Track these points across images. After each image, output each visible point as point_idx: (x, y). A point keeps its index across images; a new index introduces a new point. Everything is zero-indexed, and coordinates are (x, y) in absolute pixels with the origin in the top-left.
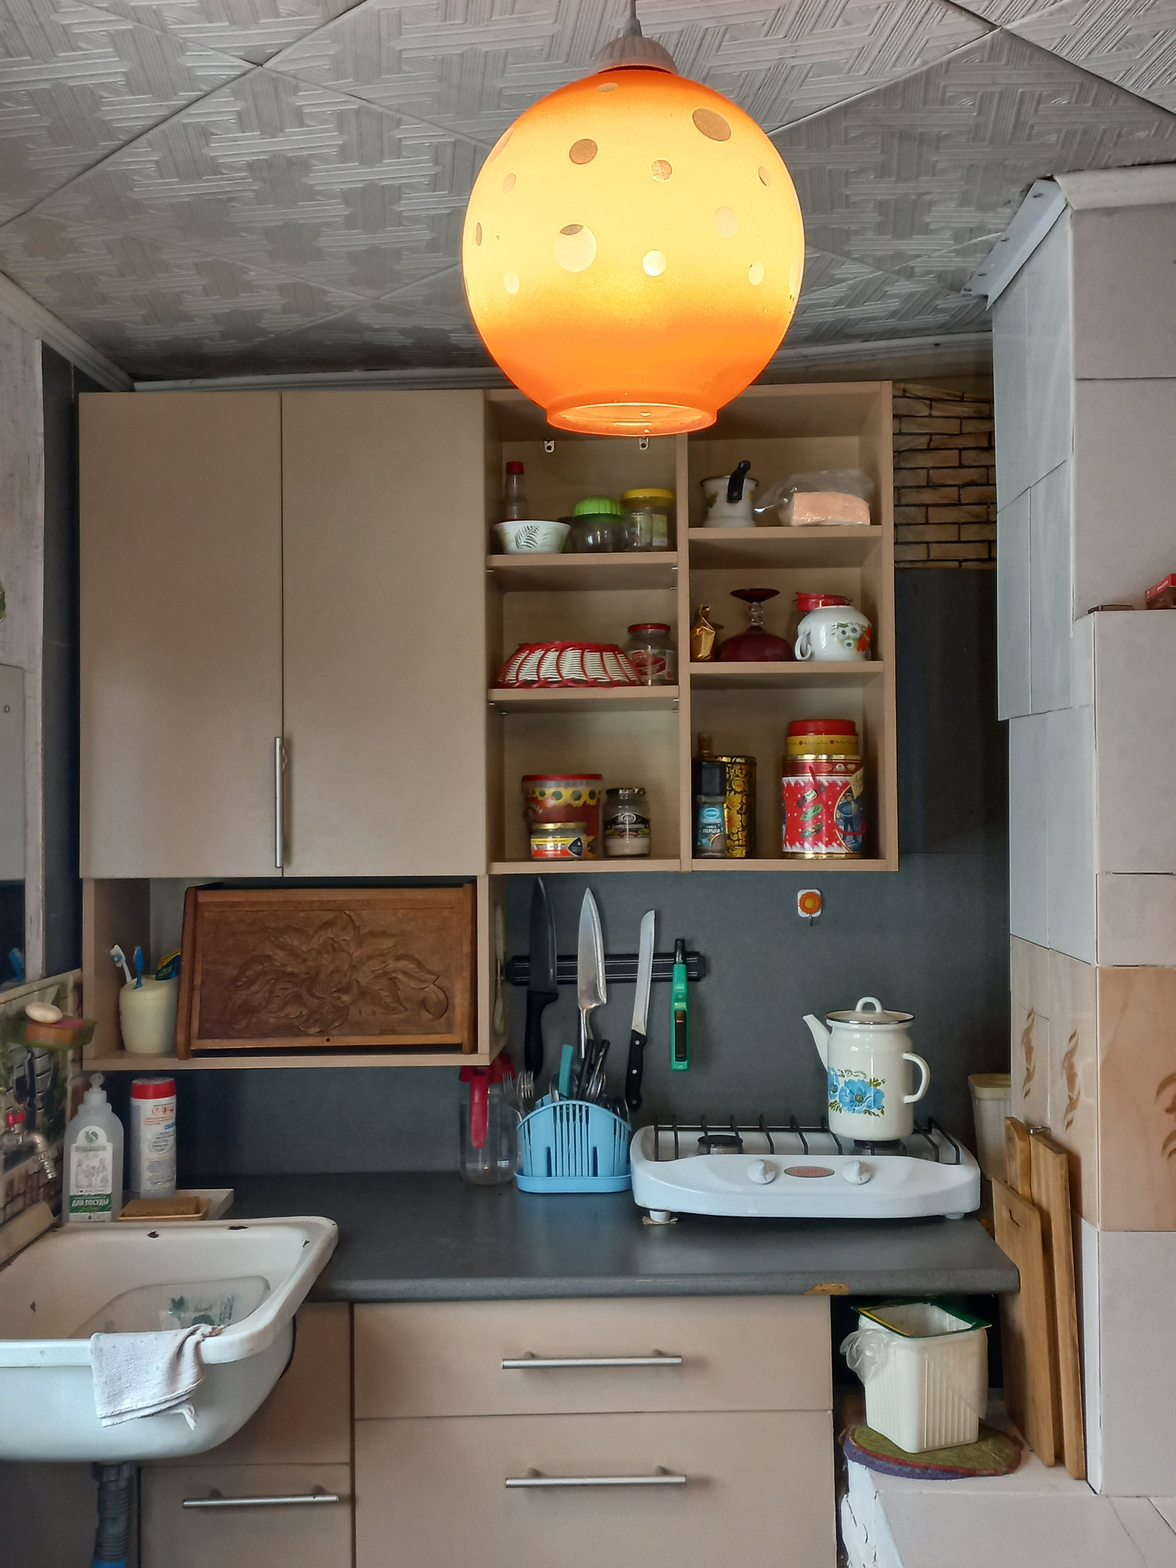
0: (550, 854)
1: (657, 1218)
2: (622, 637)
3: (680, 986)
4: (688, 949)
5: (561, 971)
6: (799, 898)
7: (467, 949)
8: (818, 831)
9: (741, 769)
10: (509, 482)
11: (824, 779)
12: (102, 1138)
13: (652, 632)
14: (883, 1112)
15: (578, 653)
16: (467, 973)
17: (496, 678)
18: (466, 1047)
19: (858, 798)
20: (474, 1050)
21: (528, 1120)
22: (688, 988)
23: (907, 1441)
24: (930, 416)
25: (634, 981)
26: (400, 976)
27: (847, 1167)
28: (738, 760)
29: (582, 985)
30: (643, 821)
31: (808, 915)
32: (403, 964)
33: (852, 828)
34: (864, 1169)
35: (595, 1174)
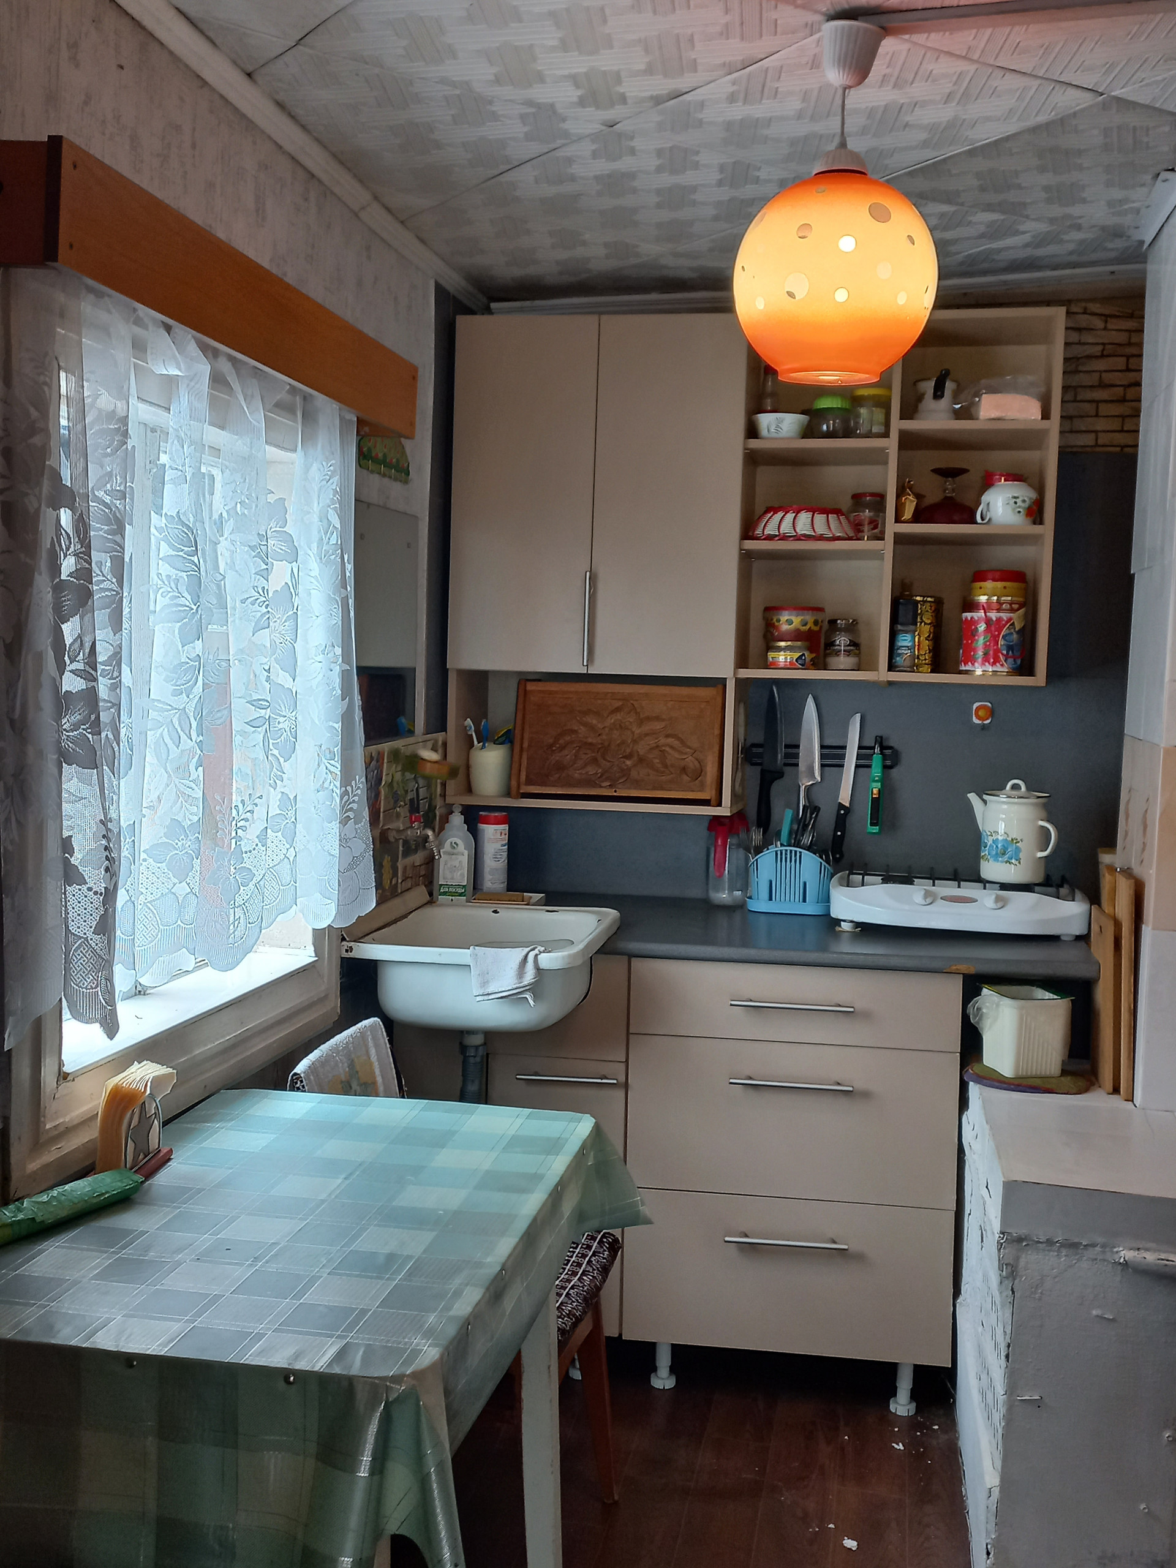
0: (782, 665)
1: (845, 926)
2: (846, 503)
3: (876, 771)
4: (885, 744)
5: (787, 756)
6: (974, 708)
7: (717, 732)
8: (986, 654)
9: (931, 606)
10: (765, 381)
11: (993, 615)
12: (461, 846)
13: (869, 500)
14: (1020, 863)
15: (810, 514)
16: (716, 749)
17: (748, 531)
18: (713, 802)
19: (1019, 630)
20: (719, 804)
21: (757, 860)
22: (883, 773)
23: (1007, 1070)
24: (1105, 329)
25: (842, 766)
26: (667, 749)
27: (987, 898)
28: (929, 599)
29: (802, 766)
30: (854, 644)
31: (980, 722)
32: (670, 740)
33: (1013, 652)
34: (998, 899)
35: (804, 901)
